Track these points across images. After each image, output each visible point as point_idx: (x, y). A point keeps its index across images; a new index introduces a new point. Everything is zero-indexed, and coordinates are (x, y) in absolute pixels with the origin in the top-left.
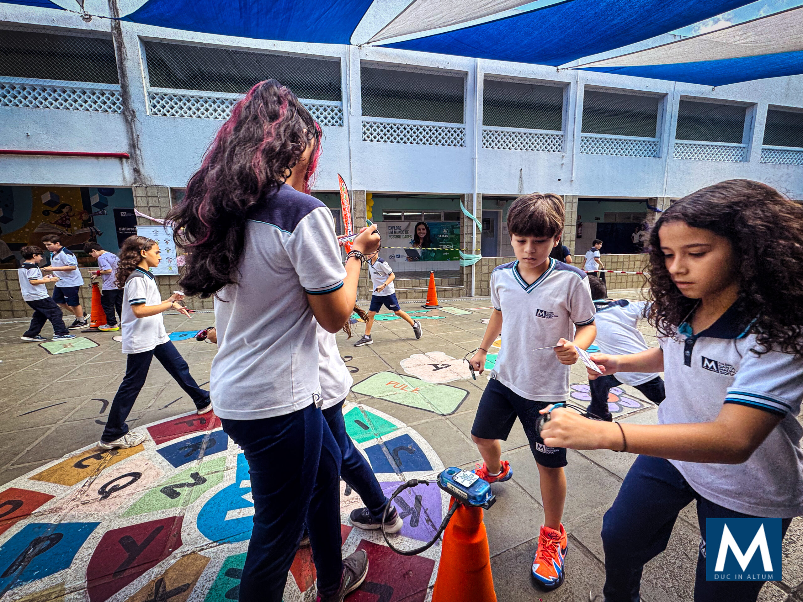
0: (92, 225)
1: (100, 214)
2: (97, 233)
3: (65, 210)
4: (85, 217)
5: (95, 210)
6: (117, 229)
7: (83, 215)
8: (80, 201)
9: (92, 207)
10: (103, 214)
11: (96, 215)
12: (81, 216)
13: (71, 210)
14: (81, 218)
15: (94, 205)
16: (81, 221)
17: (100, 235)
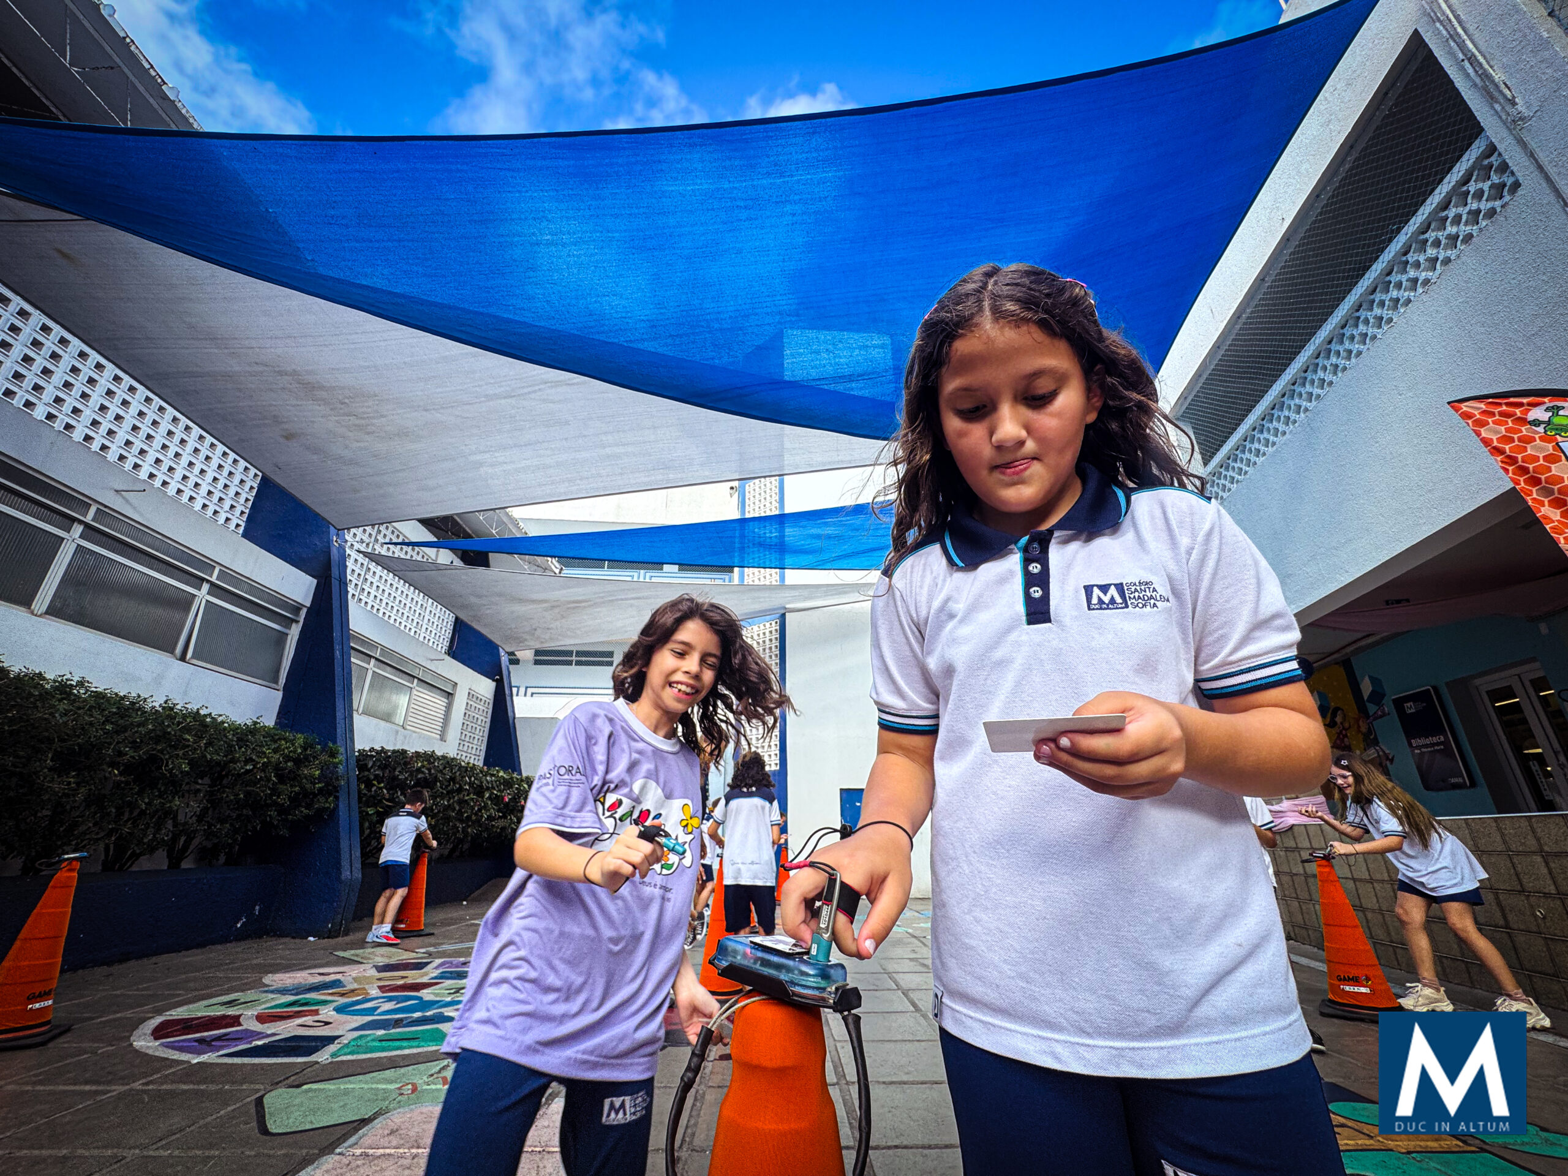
0: (1375, 742)
1: (1381, 717)
2: (1386, 756)
3: (1338, 719)
4: (1364, 729)
5: (1372, 708)
6: (1410, 745)
7: (1361, 723)
8: (1350, 697)
9: (1368, 704)
10: (1384, 715)
11: (1375, 719)
12: (1359, 727)
13: (1344, 717)
14: (1359, 731)
15: (1368, 700)
16: (1361, 737)
17: (1392, 761)
